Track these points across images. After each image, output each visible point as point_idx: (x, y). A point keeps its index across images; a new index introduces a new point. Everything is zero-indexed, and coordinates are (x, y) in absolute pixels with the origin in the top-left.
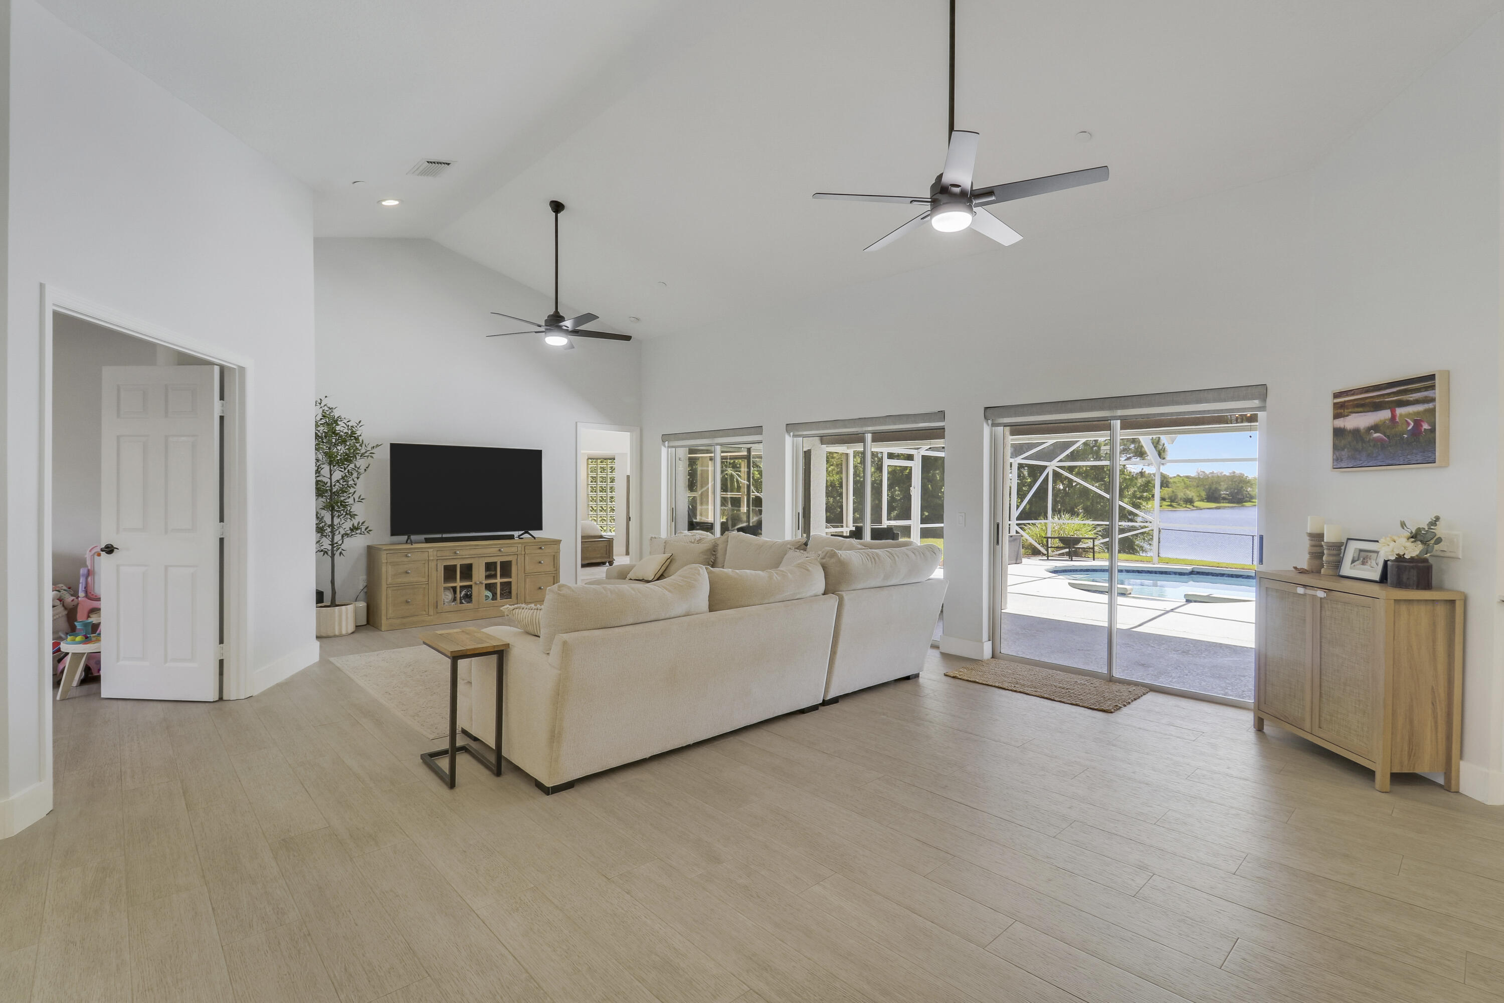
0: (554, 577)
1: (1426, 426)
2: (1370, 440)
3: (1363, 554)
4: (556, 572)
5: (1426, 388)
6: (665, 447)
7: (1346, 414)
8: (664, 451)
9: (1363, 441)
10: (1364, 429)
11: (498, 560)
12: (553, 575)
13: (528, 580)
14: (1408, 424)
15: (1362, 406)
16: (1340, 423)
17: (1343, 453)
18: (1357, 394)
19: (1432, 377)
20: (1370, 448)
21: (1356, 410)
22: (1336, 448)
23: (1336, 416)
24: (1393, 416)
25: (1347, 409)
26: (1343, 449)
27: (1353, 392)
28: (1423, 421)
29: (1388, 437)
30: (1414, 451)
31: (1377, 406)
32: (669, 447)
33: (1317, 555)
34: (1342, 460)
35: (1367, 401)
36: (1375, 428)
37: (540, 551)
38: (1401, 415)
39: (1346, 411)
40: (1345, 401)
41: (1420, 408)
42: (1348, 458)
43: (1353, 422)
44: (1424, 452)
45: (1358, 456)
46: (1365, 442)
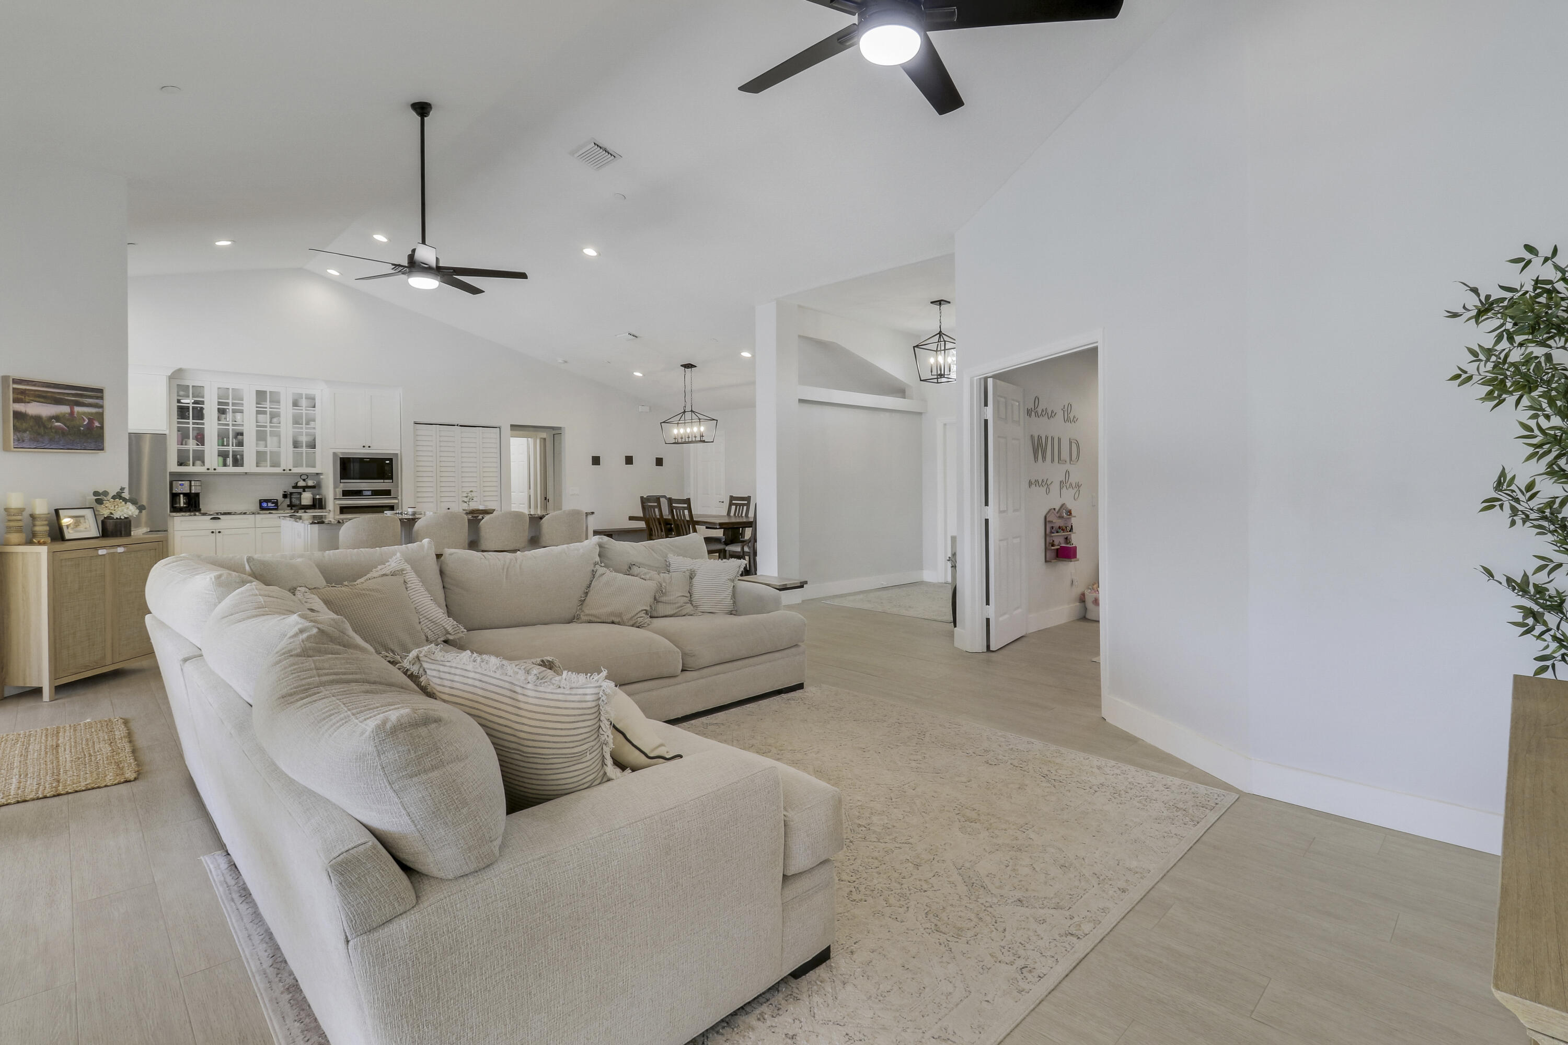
1: (97, 424)
2: (52, 427)
3: (74, 520)
5: (97, 398)
7: (27, 400)
9: (45, 427)
10: (46, 417)
14: (84, 420)
15: (44, 397)
16: (20, 407)
17: (25, 435)
18: (39, 386)
19: (101, 391)
20: (52, 434)
21: (38, 399)
22: (16, 429)
23: (15, 400)
24: (72, 413)
25: (28, 396)
26: (25, 431)
27: (34, 383)
28: (95, 420)
29: (68, 427)
30: (89, 441)
31: (57, 401)
34: (23, 441)
35: (49, 394)
36: (57, 418)
38: (78, 412)
39: (27, 397)
40: (26, 390)
41: (93, 410)
42: (31, 440)
43: (34, 409)
44: (96, 442)
45: (40, 439)
46: (47, 428)
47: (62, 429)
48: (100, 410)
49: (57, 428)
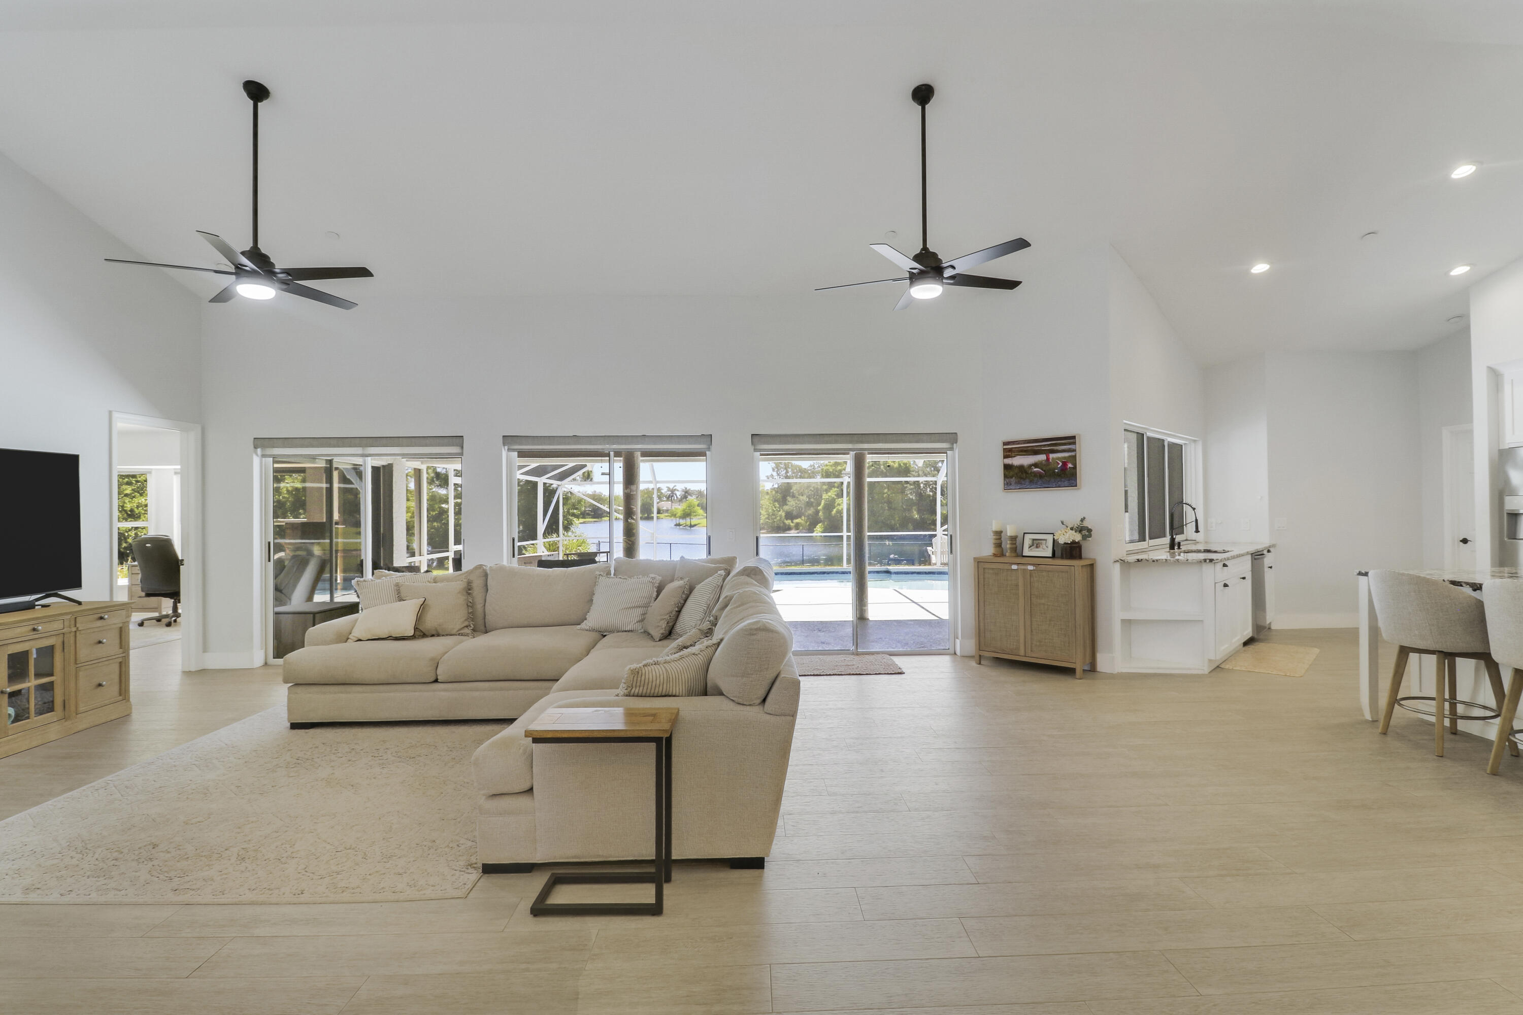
0: (120, 663)
1: (1070, 465)
2: (1031, 472)
3: (1034, 541)
4: (124, 655)
5: (1070, 444)
6: (257, 455)
7: (1014, 456)
8: (256, 460)
9: (1026, 473)
10: (1027, 465)
11: (32, 647)
12: (120, 660)
13: (81, 674)
14: (1059, 464)
15: (1025, 451)
16: (1009, 461)
17: (1012, 480)
18: (1021, 444)
19: (1074, 437)
20: (1031, 477)
21: (1021, 453)
22: (1006, 476)
23: (1005, 457)
24: (1048, 459)
25: (1014, 452)
26: (1012, 477)
27: (1017, 443)
28: (1068, 462)
29: (1044, 471)
30: (1063, 480)
31: (1036, 452)
32: (263, 456)
33: (999, 545)
34: (1011, 484)
35: (1029, 448)
36: (1036, 465)
37: (100, 623)
38: (1053, 458)
39: (1013, 454)
40: (1012, 448)
41: (1066, 455)
42: (1016, 483)
43: (1018, 461)
44: (1069, 480)
45: (1023, 482)
46: (1028, 473)
47: (1041, 472)
48: (1073, 454)
49: (1034, 472)
